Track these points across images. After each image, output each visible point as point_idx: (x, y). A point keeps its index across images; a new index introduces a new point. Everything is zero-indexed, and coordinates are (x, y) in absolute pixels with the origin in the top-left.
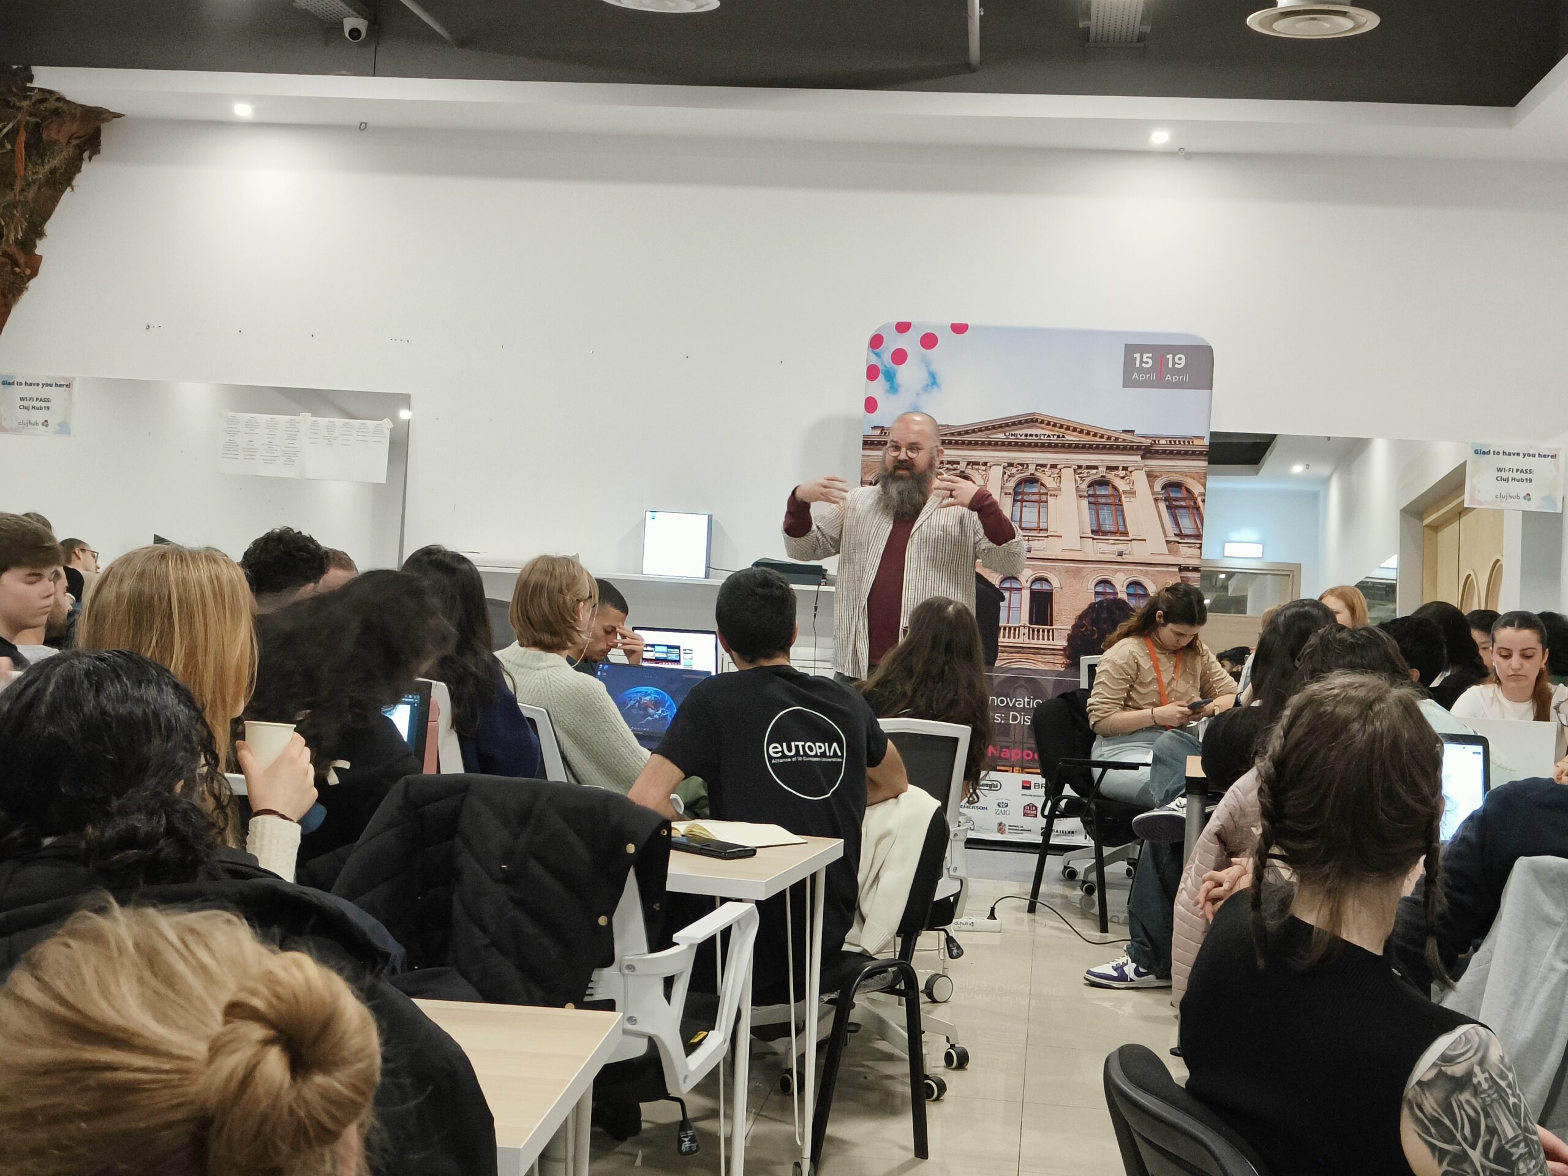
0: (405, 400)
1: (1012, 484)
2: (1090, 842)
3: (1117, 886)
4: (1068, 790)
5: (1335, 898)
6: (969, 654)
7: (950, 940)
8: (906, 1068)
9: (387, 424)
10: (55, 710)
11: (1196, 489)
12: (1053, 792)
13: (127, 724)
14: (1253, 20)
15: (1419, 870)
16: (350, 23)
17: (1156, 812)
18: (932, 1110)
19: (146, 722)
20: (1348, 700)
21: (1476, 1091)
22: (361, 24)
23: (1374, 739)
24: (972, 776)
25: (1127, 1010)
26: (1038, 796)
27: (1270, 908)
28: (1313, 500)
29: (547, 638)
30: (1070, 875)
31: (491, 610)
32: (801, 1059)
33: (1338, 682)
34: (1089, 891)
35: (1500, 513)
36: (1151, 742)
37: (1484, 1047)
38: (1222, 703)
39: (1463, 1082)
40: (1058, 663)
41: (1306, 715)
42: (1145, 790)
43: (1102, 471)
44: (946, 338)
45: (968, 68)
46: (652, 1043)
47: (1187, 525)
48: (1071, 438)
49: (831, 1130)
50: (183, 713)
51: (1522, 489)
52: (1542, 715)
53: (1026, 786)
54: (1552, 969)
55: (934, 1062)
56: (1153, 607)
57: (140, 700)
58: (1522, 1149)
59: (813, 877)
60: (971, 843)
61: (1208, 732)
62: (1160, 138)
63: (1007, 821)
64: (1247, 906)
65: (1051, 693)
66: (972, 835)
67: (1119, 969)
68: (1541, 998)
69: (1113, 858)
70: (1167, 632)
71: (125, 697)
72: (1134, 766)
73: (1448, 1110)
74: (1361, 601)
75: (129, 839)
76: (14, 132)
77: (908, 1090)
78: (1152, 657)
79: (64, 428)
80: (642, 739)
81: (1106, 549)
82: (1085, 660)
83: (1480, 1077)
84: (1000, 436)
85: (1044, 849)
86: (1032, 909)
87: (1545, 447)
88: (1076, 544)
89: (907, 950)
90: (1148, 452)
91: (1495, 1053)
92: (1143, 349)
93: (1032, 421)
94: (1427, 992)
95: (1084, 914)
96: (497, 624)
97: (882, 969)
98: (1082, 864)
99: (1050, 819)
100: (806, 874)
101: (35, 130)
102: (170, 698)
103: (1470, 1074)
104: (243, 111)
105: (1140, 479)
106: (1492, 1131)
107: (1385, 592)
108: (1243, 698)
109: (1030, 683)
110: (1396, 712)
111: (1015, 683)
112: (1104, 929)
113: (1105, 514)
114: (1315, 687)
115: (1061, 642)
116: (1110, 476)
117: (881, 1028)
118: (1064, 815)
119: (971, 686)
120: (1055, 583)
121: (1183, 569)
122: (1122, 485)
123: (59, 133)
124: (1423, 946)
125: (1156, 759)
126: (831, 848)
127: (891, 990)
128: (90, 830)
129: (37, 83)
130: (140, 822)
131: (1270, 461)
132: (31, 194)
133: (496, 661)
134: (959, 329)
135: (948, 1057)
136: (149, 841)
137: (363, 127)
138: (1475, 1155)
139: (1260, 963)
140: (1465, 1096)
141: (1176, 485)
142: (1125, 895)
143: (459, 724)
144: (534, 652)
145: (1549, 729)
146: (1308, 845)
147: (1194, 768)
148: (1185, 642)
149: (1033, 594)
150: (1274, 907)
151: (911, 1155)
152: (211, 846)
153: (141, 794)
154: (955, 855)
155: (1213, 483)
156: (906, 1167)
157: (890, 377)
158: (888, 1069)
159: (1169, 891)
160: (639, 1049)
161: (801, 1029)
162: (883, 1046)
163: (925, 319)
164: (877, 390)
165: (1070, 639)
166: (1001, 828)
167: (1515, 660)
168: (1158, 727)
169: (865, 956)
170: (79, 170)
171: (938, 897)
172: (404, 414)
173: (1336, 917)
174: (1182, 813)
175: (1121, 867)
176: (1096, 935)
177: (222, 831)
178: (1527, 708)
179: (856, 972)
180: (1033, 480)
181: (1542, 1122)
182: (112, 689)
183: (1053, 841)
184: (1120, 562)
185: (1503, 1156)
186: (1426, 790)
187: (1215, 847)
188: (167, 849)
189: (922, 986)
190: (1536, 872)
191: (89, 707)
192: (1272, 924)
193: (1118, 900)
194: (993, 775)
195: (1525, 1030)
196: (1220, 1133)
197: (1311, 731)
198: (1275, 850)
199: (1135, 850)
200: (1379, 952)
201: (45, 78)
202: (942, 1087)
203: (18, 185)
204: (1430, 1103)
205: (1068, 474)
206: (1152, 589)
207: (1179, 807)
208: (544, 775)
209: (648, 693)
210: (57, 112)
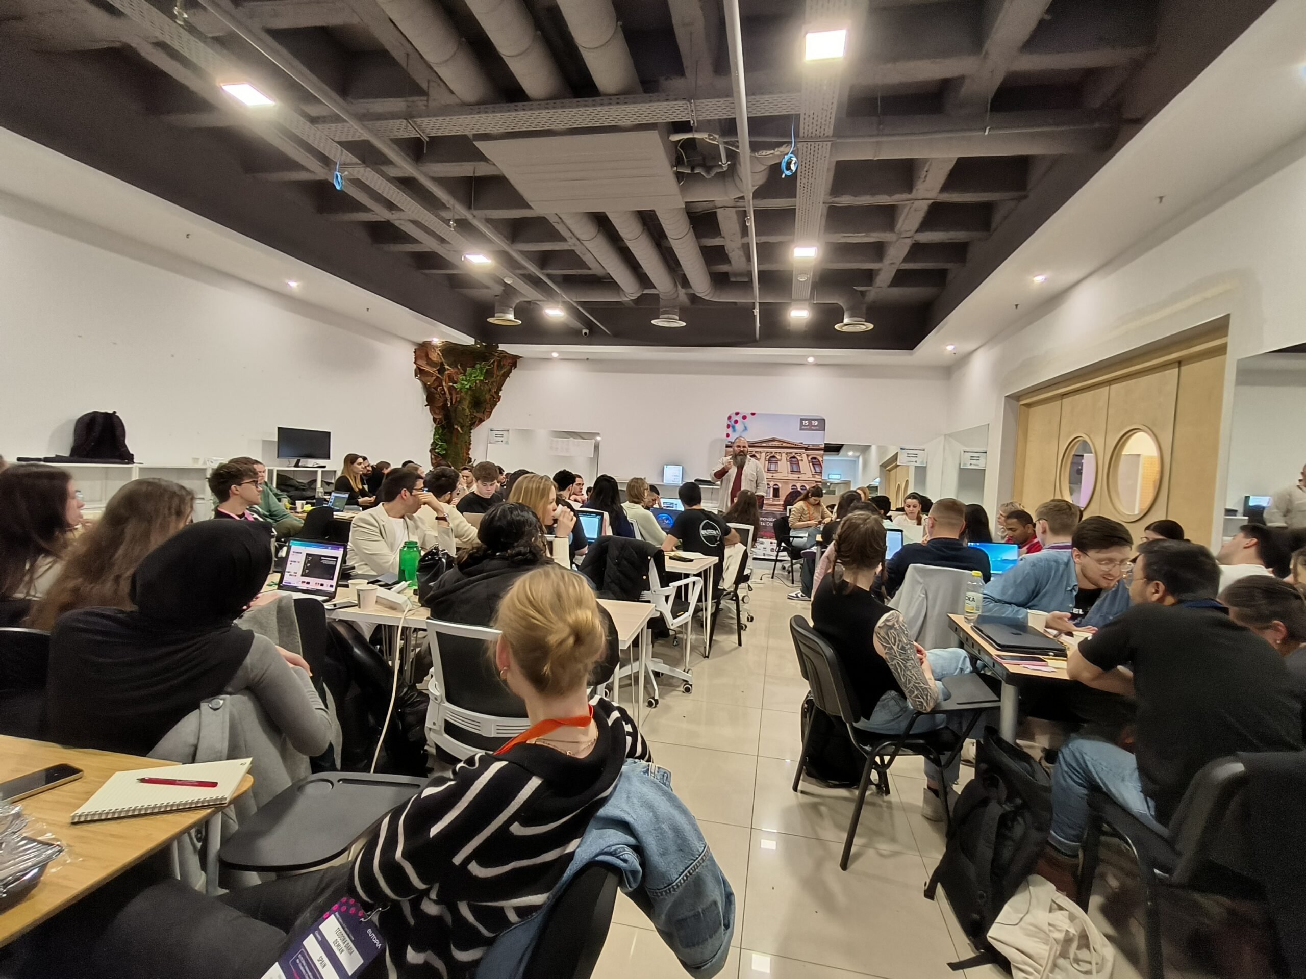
0: (598, 434)
1: (768, 458)
2: (789, 559)
3: (797, 571)
4: (783, 544)
5: (855, 574)
6: (754, 506)
7: (749, 586)
8: (736, 621)
9: (593, 441)
10: (500, 518)
11: (820, 459)
12: (779, 545)
13: (519, 522)
14: (837, 327)
15: (880, 567)
16: (584, 331)
17: (808, 550)
18: (742, 632)
19: (524, 522)
20: (860, 518)
21: (896, 629)
22: (587, 331)
23: (867, 529)
24: (754, 540)
25: (799, 606)
26: (775, 546)
27: (837, 577)
28: (855, 462)
29: (636, 500)
30: (784, 568)
31: (620, 492)
32: (706, 618)
33: (857, 513)
34: (789, 573)
35: (908, 466)
36: (807, 531)
37: (898, 617)
38: (827, 520)
39: (892, 627)
40: (781, 508)
41: (848, 522)
42: (805, 545)
43: (794, 454)
44: (749, 417)
45: (755, 341)
46: (661, 613)
47: (818, 470)
48: (785, 445)
49: (714, 638)
50: (534, 519)
51: (914, 459)
52: (919, 523)
53: (771, 543)
54: (920, 596)
55: (744, 620)
56: (808, 493)
57: (523, 516)
58: (909, 646)
59: (710, 568)
60: (755, 559)
61: (824, 529)
62: (811, 360)
63: (766, 553)
64: (830, 577)
65: (779, 517)
66: (755, 556)
67: (796, 594)
68: (917, 604)
69: (796, 564)
70: (812, 499)
71: (518, 515)
72: (802, 538)
73: (888, 635)
74: (867, 491)
75: (519, 554)
76: (494, 362)
77: (736, 627)
78: (807, 506)
79: (507, 443)
80: (663, 529)
81: (795, 476)
82: (788, 508)
83: (897, 626)
84: (764, 444)
85: (776, 561)
86: (772, 578)
87: (921, 447)
88: (786, 475)
89: (736, 589)
90: (807, 449)
91: (901, 619)
92: (805, 420)
93: (773, 440)
94: (883, 602)
95: (788, 579)
96: (622, 497)
97: (729, 593)
98: (787, 565)
99: (778, 552)
100: (708, 567)
101: (499, 362)
102: (531, 516)
103: (894, 625)
104: (555, 355)
105: (804, 456)
106: (900, 641)
107: (875, 488)
108: (833, 519)
109: (773, 514)
110: (873, 522)
111: (768, 515)
112: (793, 583)
113: (794, 466)
114: (850, 515)
115: (782, 503)
116: (796, 456)
117: (729, 610)
118: (783, 551)
119: (754, 515)
120: (780, 486)
121: (816, 482)
122: (799, 458)
123: (506, 362)
124: (880, 589)
125: (809, 535)
126: (715, 559)
127: (732, 599)
128: (509, 551)
129: (500, 349)
130: (522, 549)
131: (842, 452)
132: (499, 378)
133: (622, 507)
134: (753, 414)
135: (748, 618)
136: (524, 554)
137: (588, 359)
138: (895, 648)
139: (834, 592)
140: (892, 631)
141: (815, 458)
142: (799, 574)
143: (611, 524)
144: (633, 504)
145: (921, 527)
146: (848, 559)
147: (819, 538)
148: (817, 502)
149: (774, 489)
150: (838, 577)
151: (737, 645)
152: (541, 556)
153: (522, 542)
154: (750, 562)
155: (825, 458)
156: (736, 648)
157: (733, 427)
158: (731, 621)
159: (812, 572)
160: (658, 615)
161: (706, 609)
162: (730, 615)
163: (743, 412)
164: (730, 431)
165: (784, 502)
166: (764, 555)
167: (911, 508)
168: (809, 527)
169: (724, 590)
170: (511, 372)
171: (745, 574)
172: (599, 438)
173: (856, 580)
174: (815, 551)
175: (799, 566)
176: (791, 585)
177: (545, 552)
178: (915, 521)
179: (722, 594)
180: (774, 457)
181: (916, 641)
182: (515, 513)
183: (779, 558)
184: (799, 480)
185: (903, 648)
186: (882, 544)
187: (827, 560)
188: (529, 556)
189: (740, 598)
190: (915, 568)
191: (509, 518)
192: (837, 581)
193: (797, 576)
194: (761, 540)
195: (912, 614)
196: (823, 640)
197: (849, 527)
198: (838, 561)
199: (802, 561)
200: (868, 590)
201: (502, 347)
202: (746, 627)
203: (495, 376)
204: (882, 633)
205: (784, 455)
206: (808, 488)
207: (814, 549)
208: (635, 537)
209: (665, 516)
210: (505, 356)
